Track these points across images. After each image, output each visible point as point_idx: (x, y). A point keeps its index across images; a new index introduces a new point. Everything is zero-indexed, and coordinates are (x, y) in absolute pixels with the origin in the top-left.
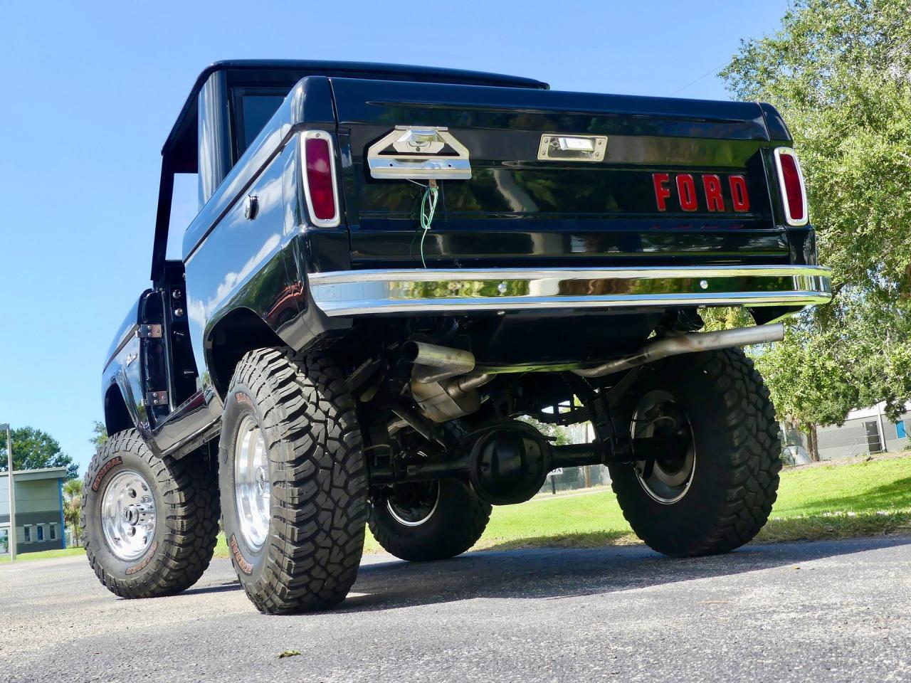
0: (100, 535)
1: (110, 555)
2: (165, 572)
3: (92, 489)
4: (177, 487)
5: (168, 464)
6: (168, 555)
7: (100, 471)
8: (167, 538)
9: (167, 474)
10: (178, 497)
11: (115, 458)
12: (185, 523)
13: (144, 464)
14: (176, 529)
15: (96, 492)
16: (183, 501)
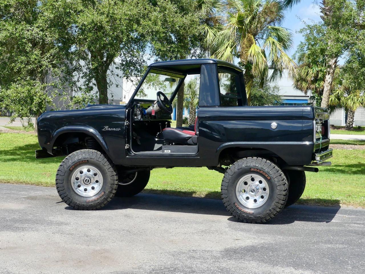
0: (70, 187)
1: (75, 194)
2: (105, 202)
3: (70, 170)
4: (116, 174)
5: (112, 166)
6: (108, 197)
7: (75, 164)
8: (110, 191)
9: (112, 169)
10: (116, 178)
11: (85, 161)
12: (117, 187)
13: (101, 164)
14: (113, 188)
15: (71, 171)
16: (117, 179)
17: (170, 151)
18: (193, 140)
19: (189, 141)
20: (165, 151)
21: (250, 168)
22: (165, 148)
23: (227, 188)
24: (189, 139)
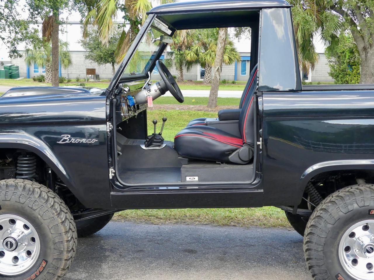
17: (197, 178)
18: (240, 156)
19: (232, 157)
20: (188, 179)
21: (370, 211)
22: (187, 174)
23: (324, 248)
24: (230, 154)
